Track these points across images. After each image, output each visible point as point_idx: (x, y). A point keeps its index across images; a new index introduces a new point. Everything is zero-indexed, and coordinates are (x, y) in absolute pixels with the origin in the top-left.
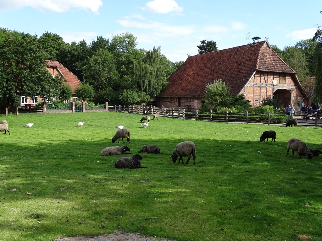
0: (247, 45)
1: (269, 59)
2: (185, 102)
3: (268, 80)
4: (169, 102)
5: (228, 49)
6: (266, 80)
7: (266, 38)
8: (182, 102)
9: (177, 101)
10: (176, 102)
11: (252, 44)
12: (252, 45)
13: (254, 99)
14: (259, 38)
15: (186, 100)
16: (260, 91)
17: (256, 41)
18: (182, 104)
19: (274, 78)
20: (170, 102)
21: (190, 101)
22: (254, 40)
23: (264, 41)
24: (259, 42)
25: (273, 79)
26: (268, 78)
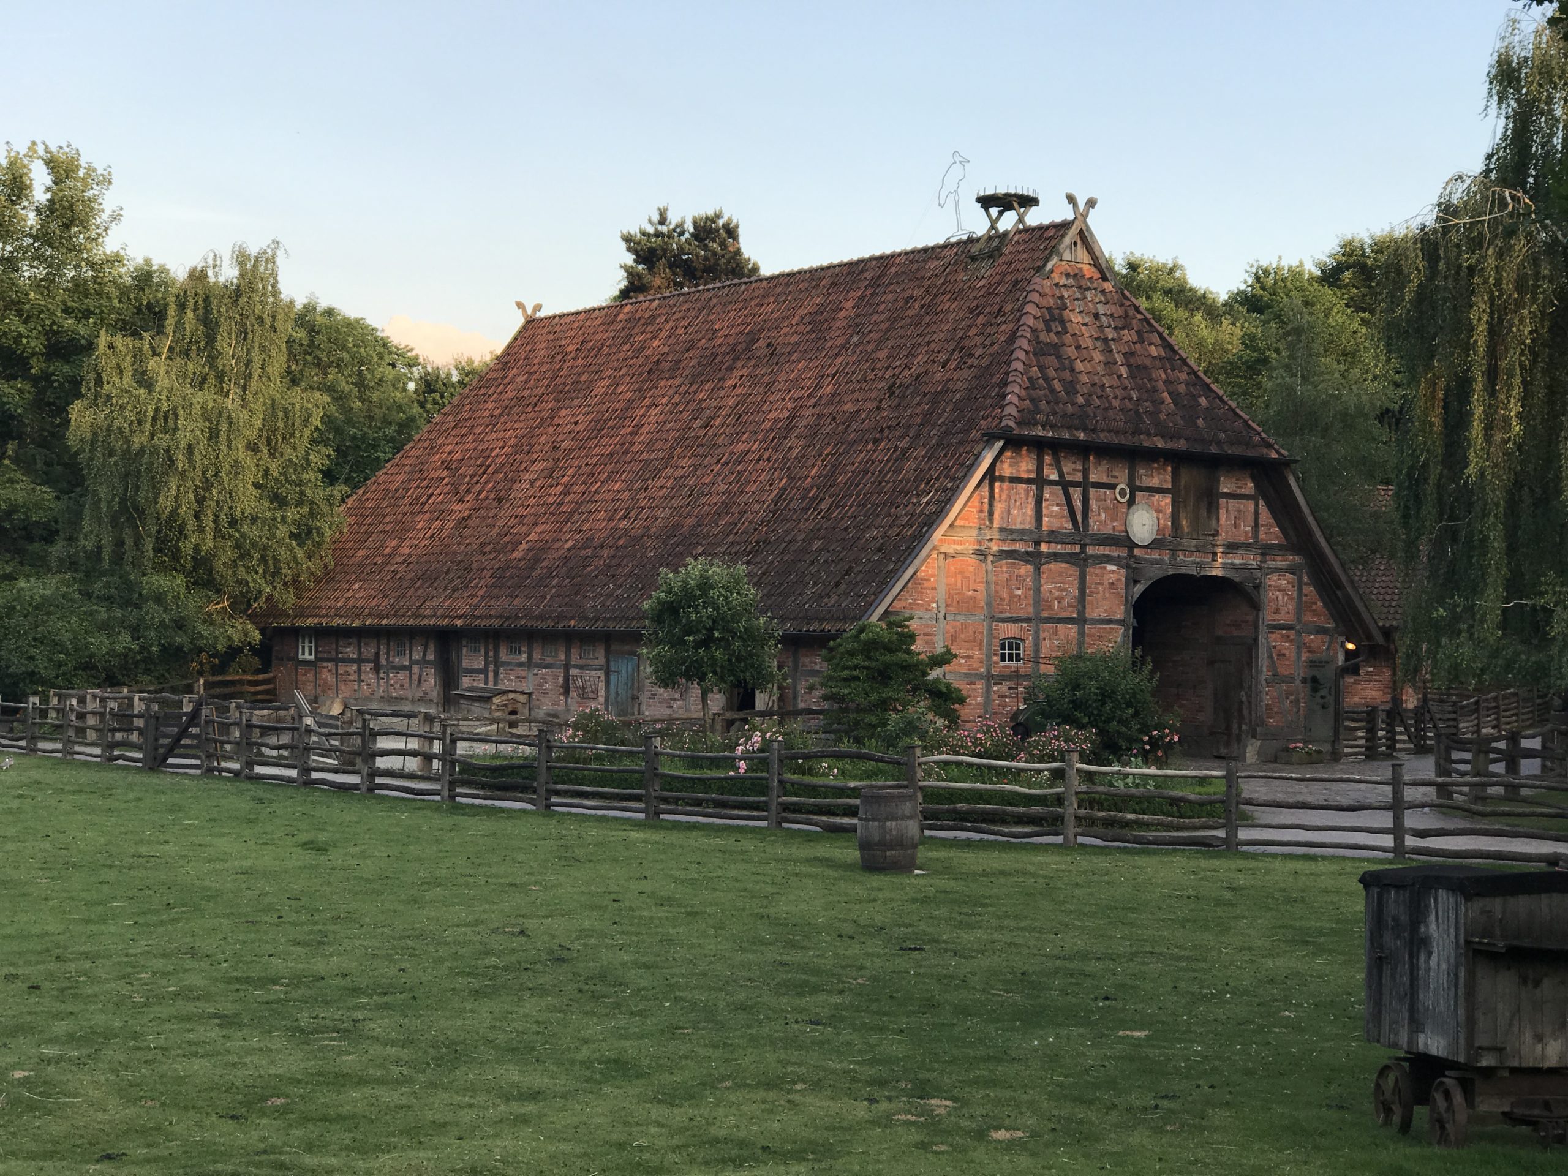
0: (944, 246)
1: (1098, 356)
2: (491, 667)
3: (1093, 504)
4: (367, 667)
5: (811, 271)
6: (1078, 504)
7: (1071, 199)
8: (465, 664)
9: (431, 657)
10: (423, 662)
11: (978, 240)
12: (975, 250)
13: (990, 644)
14: (1028, 201)
15: (496, 653)
16: (1037, 590)
17: (1008, 221)
18: (466, 682)
19: (1134, 489)
20: (377, 669)
21: (524, 657)
22: (994, 211)
23: (1058, 219)
24: (1027, 230)
25: (1131, 502)
26: (1092, 490)
